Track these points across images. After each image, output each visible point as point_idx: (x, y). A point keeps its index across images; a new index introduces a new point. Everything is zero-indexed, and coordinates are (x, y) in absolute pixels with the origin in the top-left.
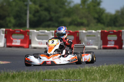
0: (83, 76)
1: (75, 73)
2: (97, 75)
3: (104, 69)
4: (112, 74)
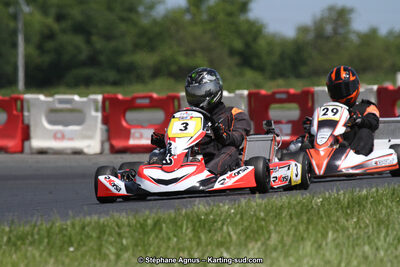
0: (186, 235)
1: (164, 225)
2: (230, 229)
3: (255, 212)
4: (276, 225)
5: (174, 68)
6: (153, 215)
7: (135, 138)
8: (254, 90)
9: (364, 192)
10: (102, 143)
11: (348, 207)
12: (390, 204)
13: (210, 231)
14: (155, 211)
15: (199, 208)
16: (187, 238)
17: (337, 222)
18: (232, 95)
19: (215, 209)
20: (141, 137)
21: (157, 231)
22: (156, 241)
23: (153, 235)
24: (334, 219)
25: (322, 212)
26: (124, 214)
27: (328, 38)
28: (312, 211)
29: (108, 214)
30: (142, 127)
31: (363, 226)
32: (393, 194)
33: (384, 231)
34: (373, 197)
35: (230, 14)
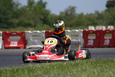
0: (26, 73)
1: (19, 71)
2: (39, 72)
3: (46, 67)
4: (53, 71)
5: (24, 24)
6: (16, 68)
7: (12, 44)
8: (47, 31)
9: (78, 61)
10: (2, 46)
11: (74, 66)
12: (86, 65)
13: (33, 72)
14: (17, 66)
15: (30, 65)
16: (26, 74)
17: (70, 70)
18: (40, 32)
19: (35, 66)
20: (14, 44)
21: (17, 72)
22: (17, 75)
23: (16, 73)
24: (70, 69)
25: (66, 67)
26: (8, 67)
27: (69, 16)
28: (63, 67)
29: (3, 67)
30: (14, 41)
31: (78, 71)
32: (87, 62)
33: (84, 73)
34: (81, 63)
35: (40, 8)
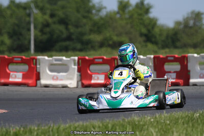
2: (152, 130)
5: (111, 43)
8: (156, 55)
10: (78, 82)
13: (141, 131)
15: (134, 118)
18: (145, 57)
19: (143, 119)
20: (98, 79)
25: (199, 121)
26: (96, 121)
28: (194, 121)
30: (98, 74)
35: (140, 15)
